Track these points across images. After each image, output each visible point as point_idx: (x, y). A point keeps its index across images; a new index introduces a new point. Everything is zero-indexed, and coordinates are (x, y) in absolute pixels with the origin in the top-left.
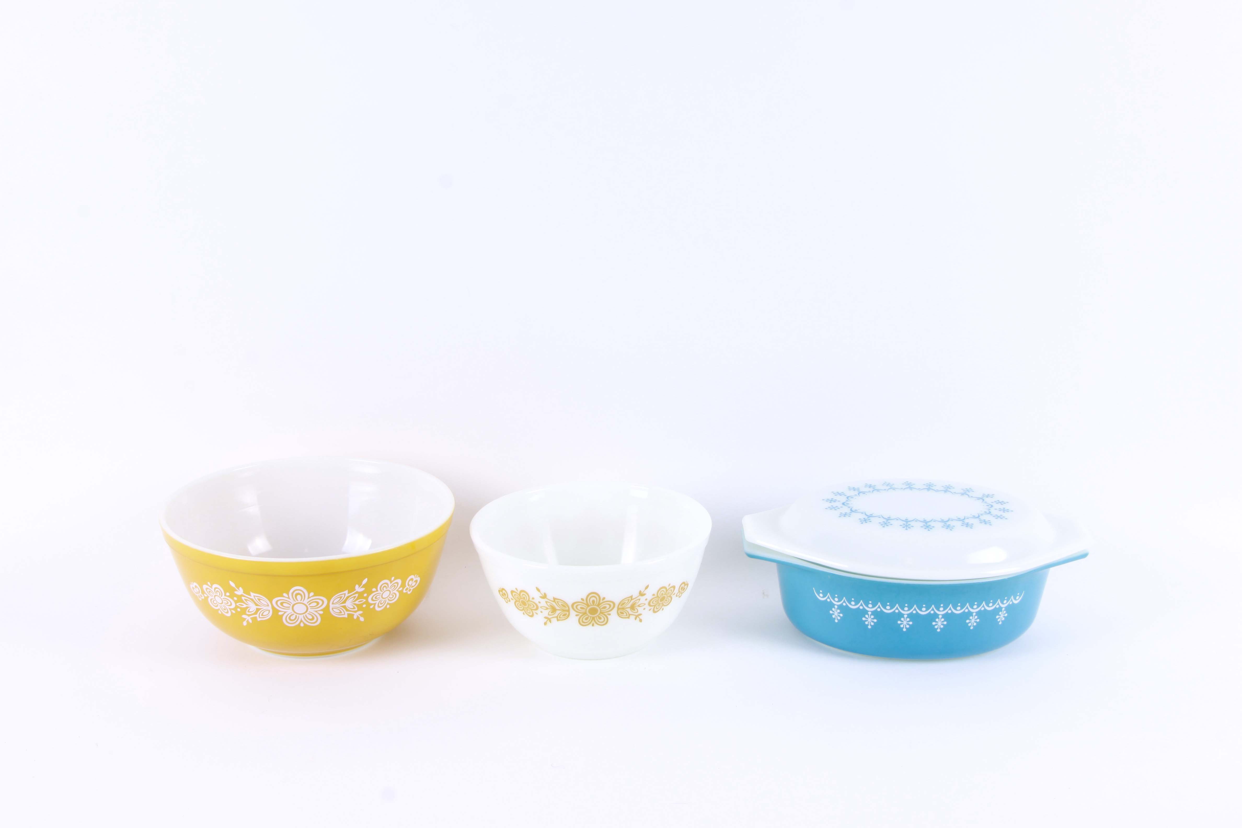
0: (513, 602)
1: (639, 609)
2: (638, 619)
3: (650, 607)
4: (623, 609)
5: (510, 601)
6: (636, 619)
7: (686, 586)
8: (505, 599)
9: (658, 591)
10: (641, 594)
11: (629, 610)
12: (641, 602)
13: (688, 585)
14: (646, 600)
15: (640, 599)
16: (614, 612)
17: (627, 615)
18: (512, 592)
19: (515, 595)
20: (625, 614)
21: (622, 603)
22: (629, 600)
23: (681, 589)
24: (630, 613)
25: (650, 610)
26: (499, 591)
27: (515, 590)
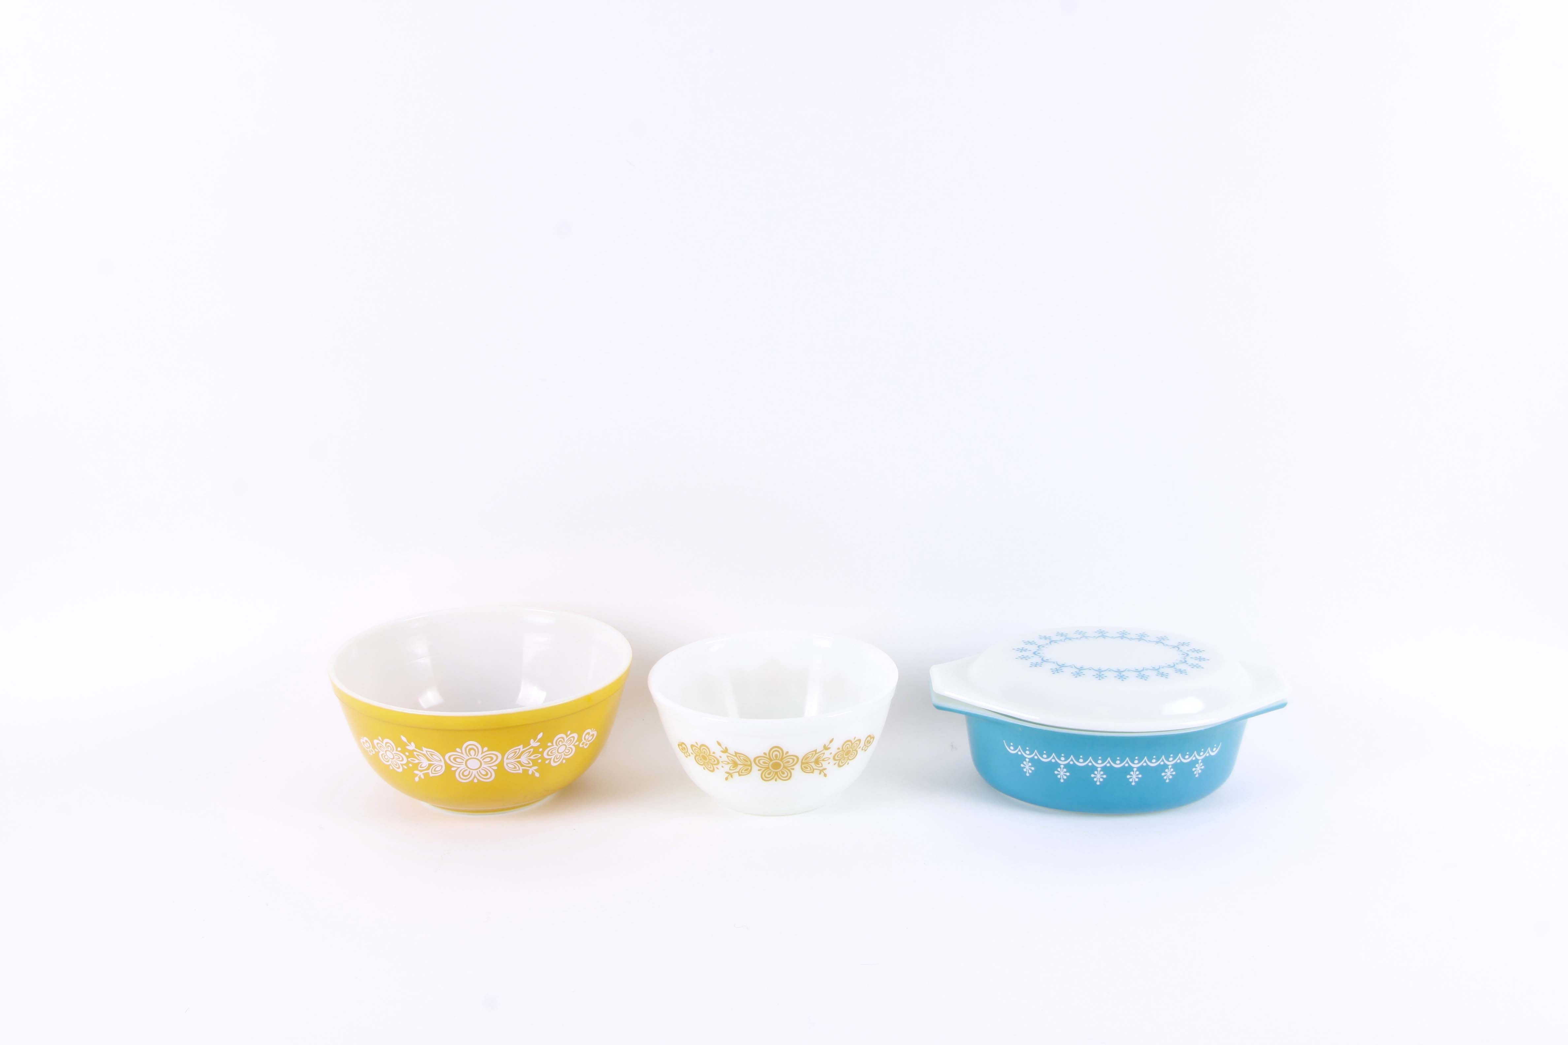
0: (692, 757)
1: (823, 763)
2: (822, 773)
3: (835, 762)
4: (807, 763)
5: (690, 755)
6: (820, 773)
7: (872, 739)
8: (684, 753)
9: (843, 745)
10: (826, 748)
11: (813, 764)
12: (825, 756)
13: (874, 738)
14: (831, 753)
15: (824, 753)
16: (798, 767)
17: (811, 770)
18: (692, 746)
19: (695, 749)
20: (809, 769)
21: (806, 757)
22: (813, 754)
23: (867, 742)
24: (815, 767)
25: (835, 764)
26: (679, 745)
27: (696, 745)
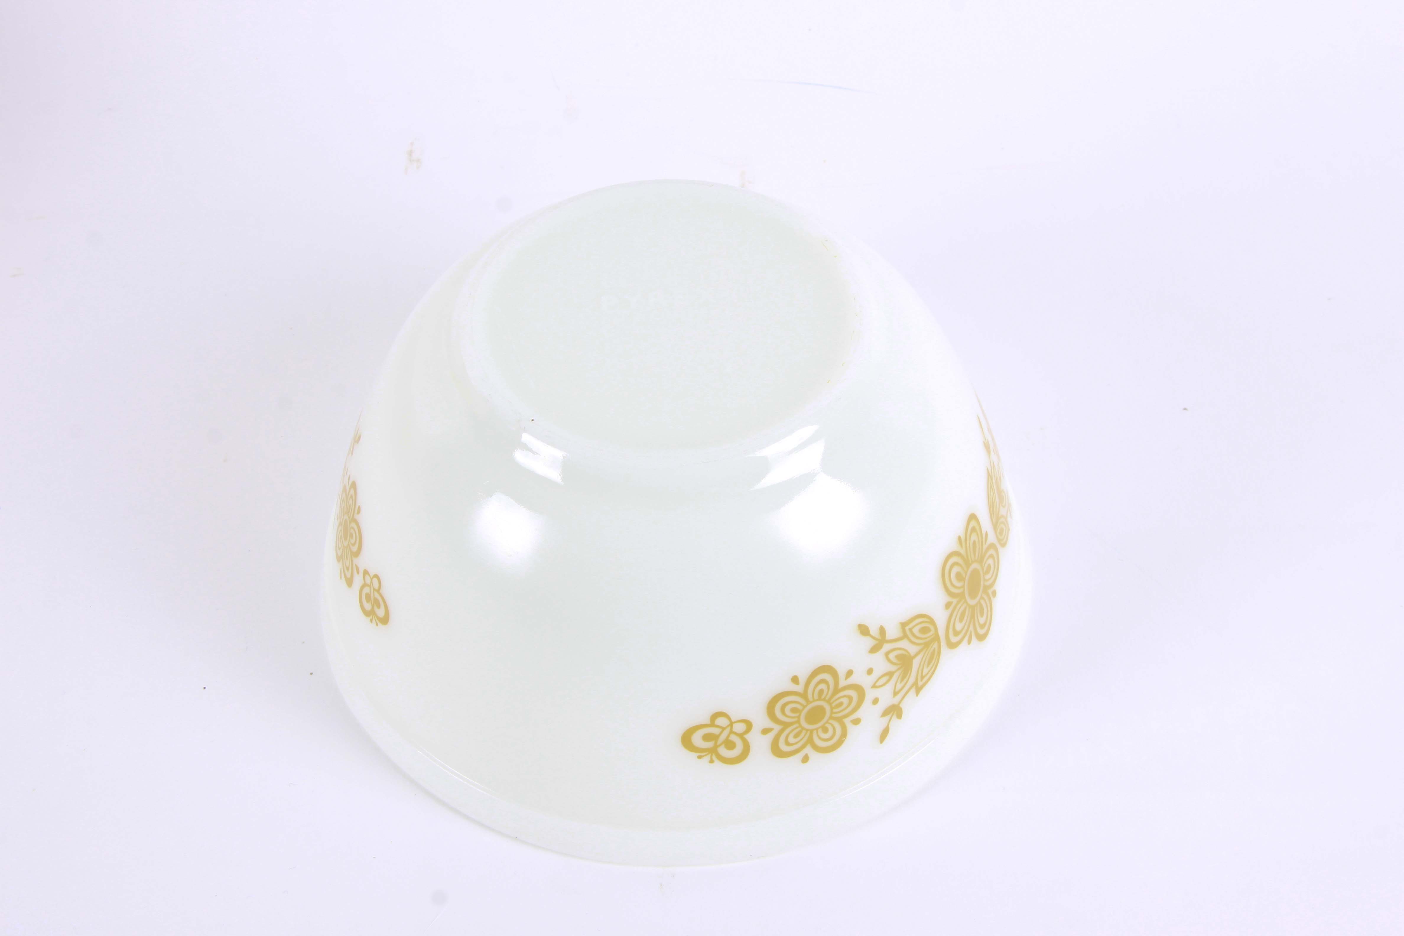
1: (887, 667)
2: (874, 631)
3: (852, 680)
4: (927, 645)
6: (882, 630)
9: (844, 735)
10: (894, 711)
11: (912, 649)
12: (889, 688)
14: (876, 701)
15: (895, 694)
16: (940, 617)
17: (911, 630)
20: (916, 630)
21: (933, 659)
22: (922, 678)
24: (904, 644)
25: (850, 673)
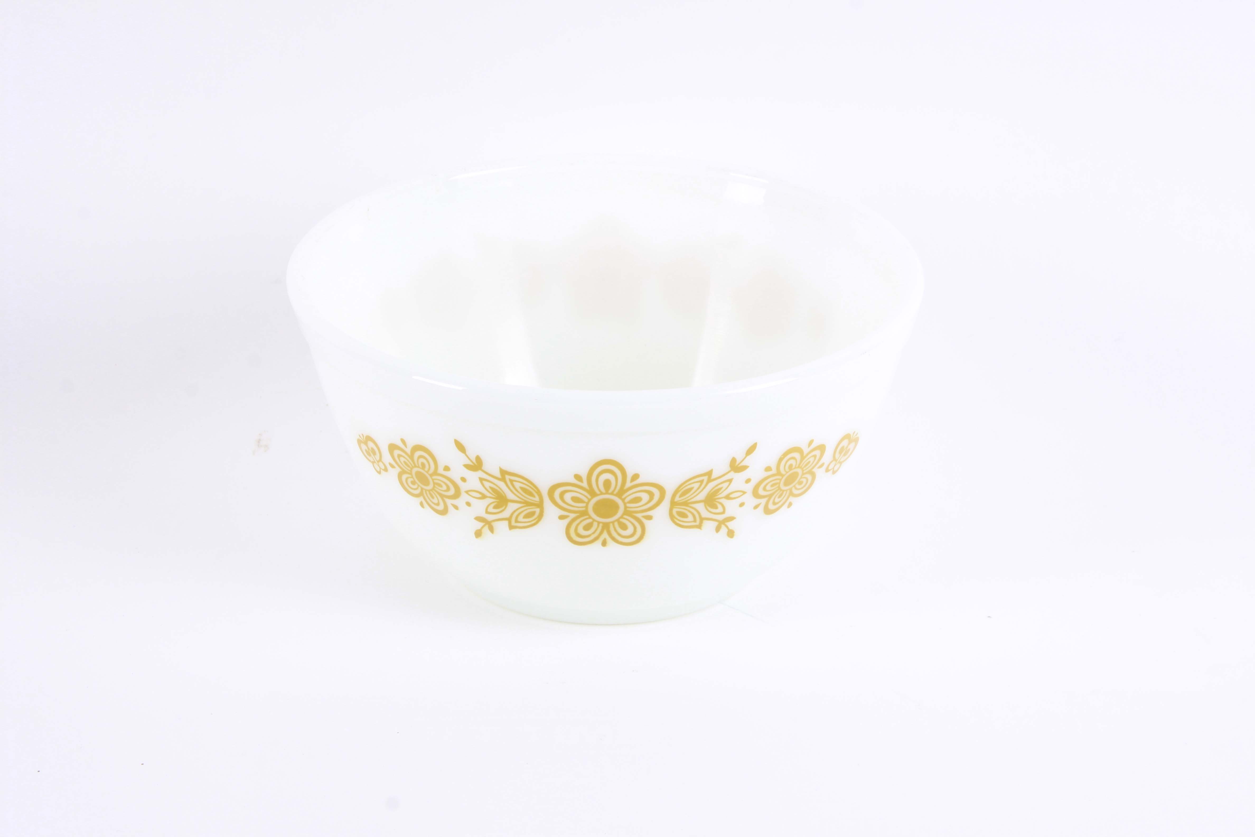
0: (394, 473)
1: (728, 504)
2: (724, 530)
3: (757, 501)
4: (686, 504)
5: (386, 470)
6: (718, 529)
7: (853, 444)
8: (373, 463)
9: (781, 460)
10: (736, 467)
11: (700, 507)
12: (733, 487)
13: (856, 440)
14: (748, 481)
15: (730, 481)
16: (661, 513)
17: (695, 521)
18: (392, 447)
19: (399, 456)
20: (690, 518)
21: (683, 489)
22: (702, 482)
23: (840, 453)
24: (705, 513)
25: (756, 507)
26: (359, 442)
27: (401, 445)
